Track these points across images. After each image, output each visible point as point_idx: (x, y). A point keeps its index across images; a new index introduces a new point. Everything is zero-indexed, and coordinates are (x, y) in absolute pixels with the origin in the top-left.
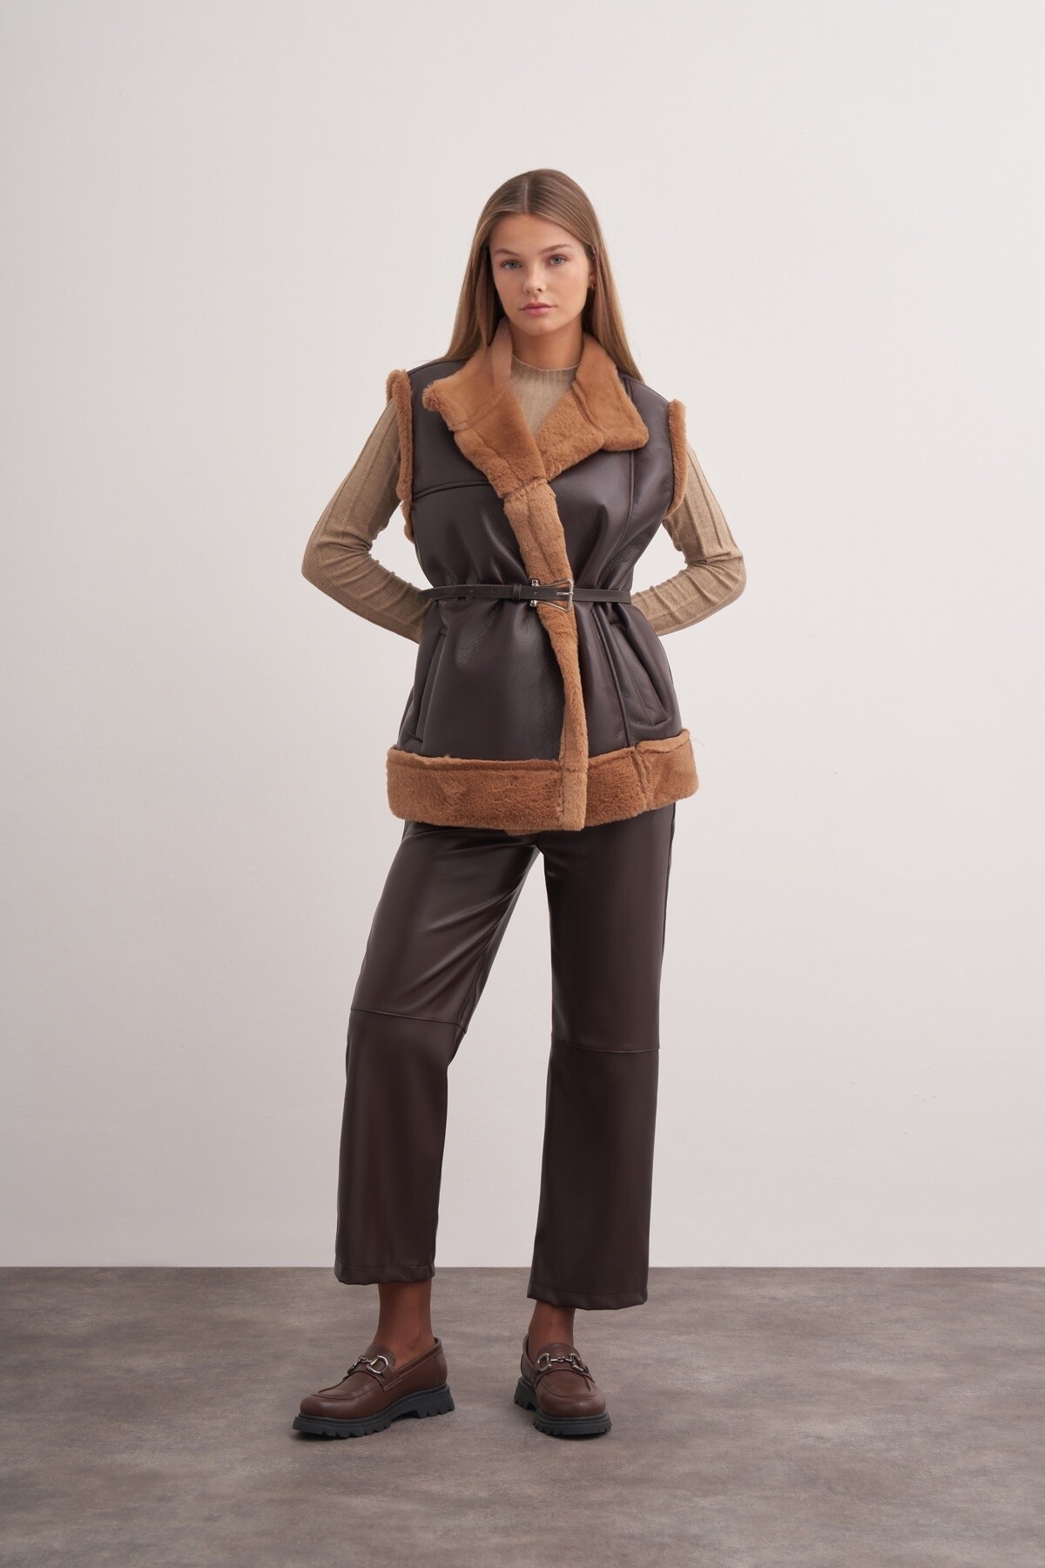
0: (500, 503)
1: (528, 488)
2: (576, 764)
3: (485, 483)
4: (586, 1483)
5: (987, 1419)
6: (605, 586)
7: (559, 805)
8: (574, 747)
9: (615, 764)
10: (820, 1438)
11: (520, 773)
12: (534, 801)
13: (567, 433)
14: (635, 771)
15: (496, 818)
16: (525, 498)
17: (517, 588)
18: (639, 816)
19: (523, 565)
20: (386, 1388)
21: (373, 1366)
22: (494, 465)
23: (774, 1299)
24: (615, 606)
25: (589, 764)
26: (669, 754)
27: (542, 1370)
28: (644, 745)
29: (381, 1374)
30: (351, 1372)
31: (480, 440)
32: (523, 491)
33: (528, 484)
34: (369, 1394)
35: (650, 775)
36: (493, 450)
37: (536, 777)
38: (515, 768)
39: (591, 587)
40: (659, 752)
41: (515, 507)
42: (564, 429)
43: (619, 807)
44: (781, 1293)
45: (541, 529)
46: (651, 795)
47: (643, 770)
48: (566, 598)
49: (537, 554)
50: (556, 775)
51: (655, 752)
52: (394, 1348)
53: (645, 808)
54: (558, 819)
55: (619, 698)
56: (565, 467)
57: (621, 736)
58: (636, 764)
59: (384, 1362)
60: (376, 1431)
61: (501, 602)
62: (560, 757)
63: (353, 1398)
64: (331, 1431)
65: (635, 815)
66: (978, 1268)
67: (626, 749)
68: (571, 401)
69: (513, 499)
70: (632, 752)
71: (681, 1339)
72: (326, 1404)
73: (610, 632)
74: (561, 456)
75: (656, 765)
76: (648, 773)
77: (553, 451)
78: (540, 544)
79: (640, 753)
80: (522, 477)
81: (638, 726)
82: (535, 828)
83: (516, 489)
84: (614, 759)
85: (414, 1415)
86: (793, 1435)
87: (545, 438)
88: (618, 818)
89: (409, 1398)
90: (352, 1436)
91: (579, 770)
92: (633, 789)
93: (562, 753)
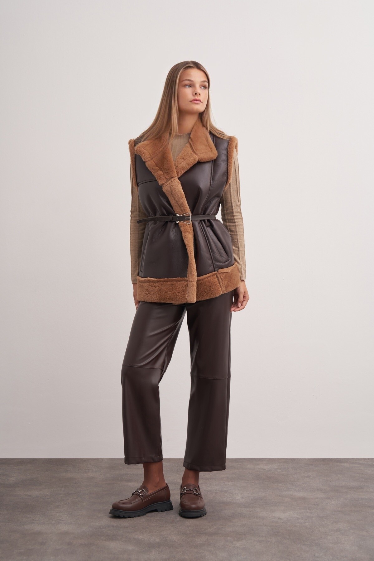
0: (161, 187)
1: (170, 182)
2: (192, 279)
3: (155, 180)
4: (195, 535)
5: (340, 512)
6: (204, 214)
7: (187, 294)
8: (191, 273)
9: (209, 278)
10: (280, 519)
11: (174, 283)
12: (178, 293)
13: (185, 158)
14: (217, 280)
15: (166, 299)
16: (169, 185)
17: (171, 217)
18: (219, 296)
19: (172, 208)
20: (144, 501)
21: (140, 493)
22: (158, 174)
23: (263, 469)
24: (209, 221)
25: (197, 279)
26: (230, 273)
27: (183, 493)
28: (221, 270)
29: (142, 496)
30: (133, 494)
31: (154, 164)
32: (168, 183)
33: (170, 180)
34: (137, 502)
35: (223, 281)
36: (159, 167)
37: (179, 284)
38: (172, 281)
39: (198, 215)
40: (226, 273)
41: (166, 189)
42: (184, 157)
43: (212, 294)
44: (265, 467)
45: (176, 196)
46: (223, 289)
47: (220, 280)
48: (189, 219)
49: (176, 204)
50: (186, 283)
51: (225, 273)
52: (149, 486)
53: (221, 293)
54: (186, 299)
55: (211, 254)
56: (184, 172)
57: (212, 268)
58: (218, 278)
59: (144, 491)
60: (139, 516)
61: (166, 223)
62: (187, 276)
63: (131, 504)
64: (121, 515)
65: (218, 296)
66: (336, 458)
67: (213, 273)
68: (188, 145)
69: (165, 186)
70: (216, 274)
71: (229, 483)
72: (122, 505)
73: (206, 230)
74: (182, 167)
75: (225, 278)
76: (222, 281)
77: (180, 166)
78: (176, 201)
79: (219, 273)
80: (167, 177)
81: (218, 264)
82: (179, 302)
83: (166, 182)
84: (209, 277)
85: (156, 511)
86: (270, 517)
87: (177, 161)
88: (212, 297)
89: (154, 505)
90: (130, 517)
91: (193, 281)
92: (216, 287)
93: (188, 275)
